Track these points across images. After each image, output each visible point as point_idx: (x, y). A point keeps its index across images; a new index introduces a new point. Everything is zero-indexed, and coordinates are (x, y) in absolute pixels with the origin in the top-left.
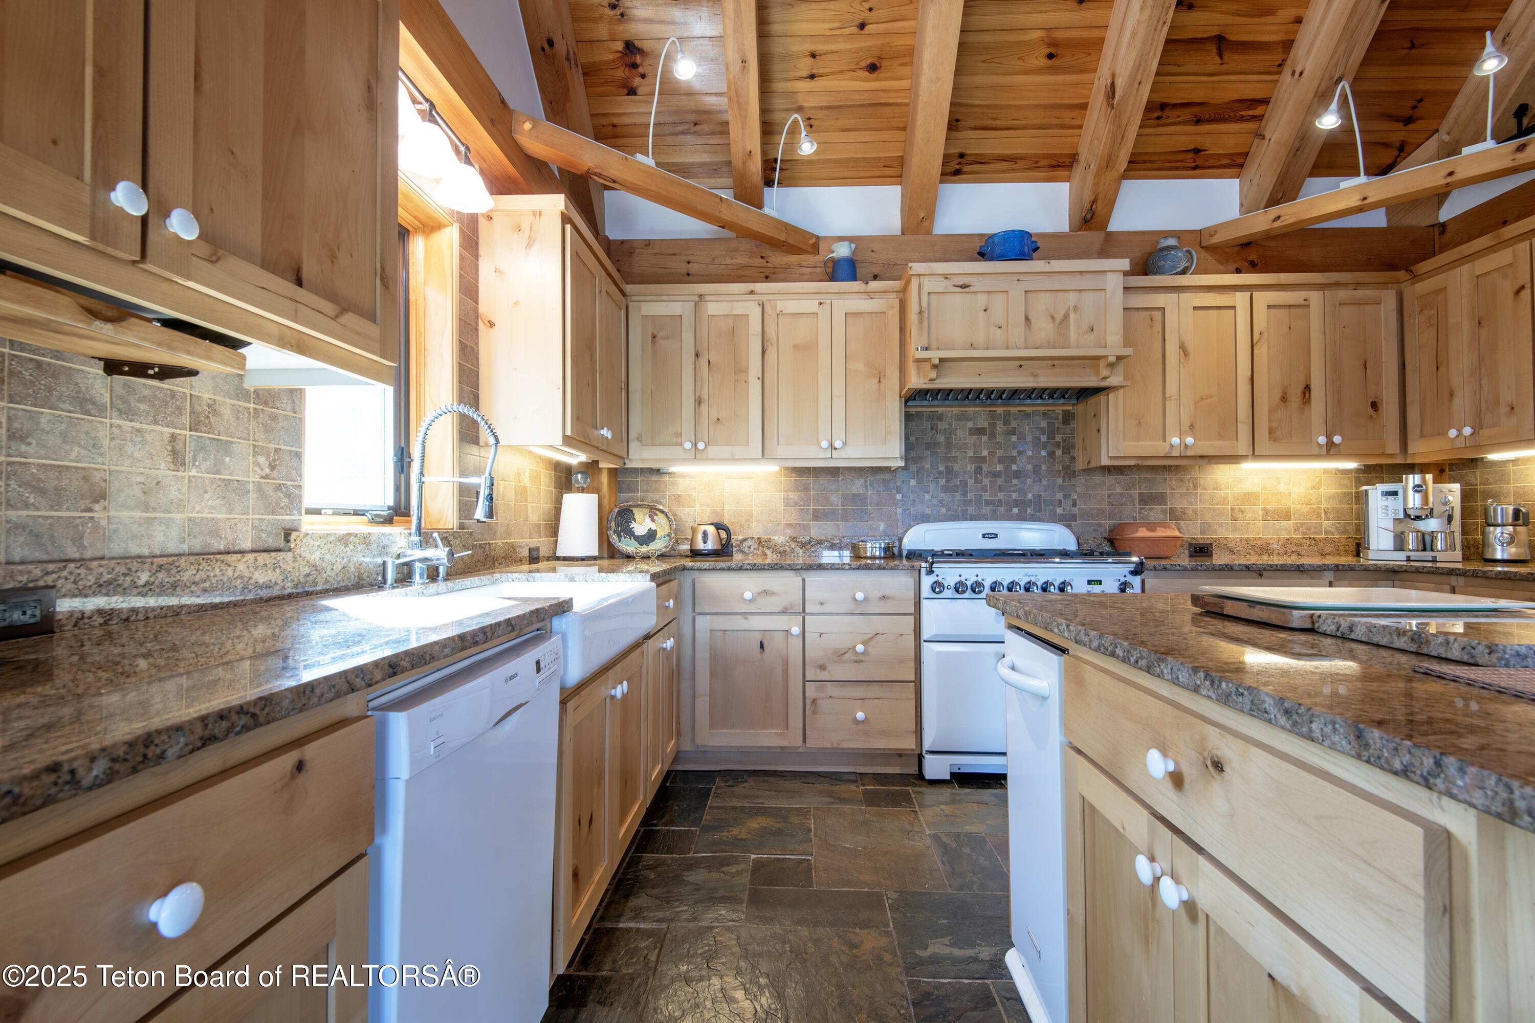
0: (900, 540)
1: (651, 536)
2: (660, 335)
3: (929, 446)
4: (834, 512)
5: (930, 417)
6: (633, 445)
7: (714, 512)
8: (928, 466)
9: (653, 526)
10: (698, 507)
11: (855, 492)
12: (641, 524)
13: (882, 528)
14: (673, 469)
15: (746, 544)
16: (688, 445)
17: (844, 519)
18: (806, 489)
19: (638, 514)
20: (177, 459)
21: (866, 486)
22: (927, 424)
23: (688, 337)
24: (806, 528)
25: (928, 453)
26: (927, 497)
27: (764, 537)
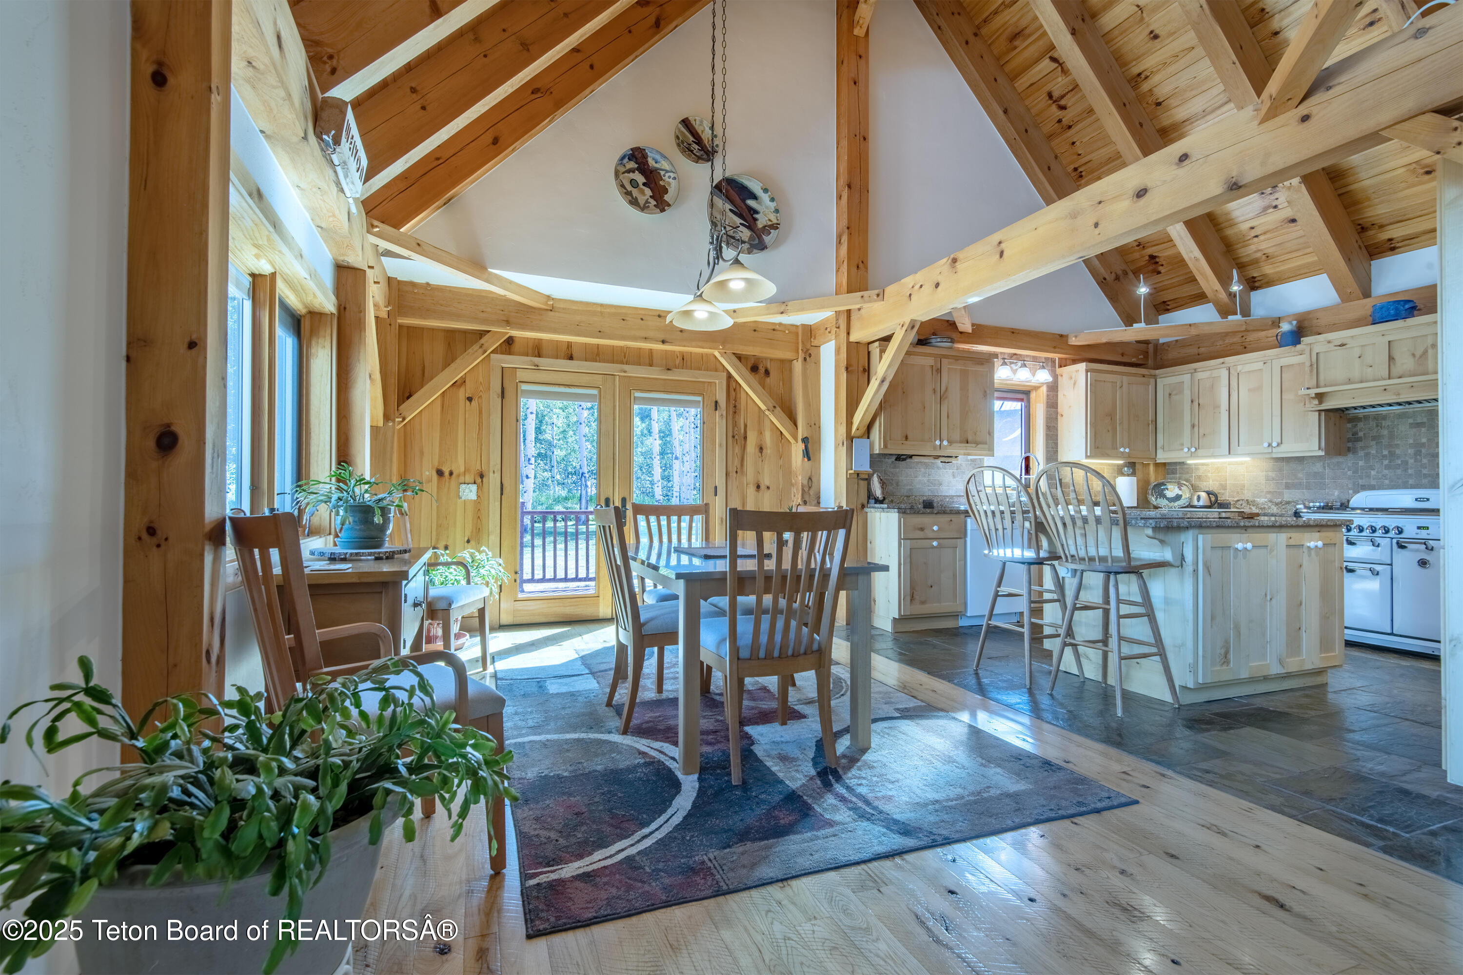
0: (1348, 501)
1: (1178, 497)
2: (1174, 392)
3: (1374, 438)
4: (1300, 484)
5: (1375, 418)
6: (1159, 451)
7: (1221, 485)
8: (1373, 452)
9: (1180, 493)
10: (1211, 482)
11: (1316, 470)
12: (1172, 491)
13: (1336, 493)
14: (1189, 462)
15: (1240, 503)
16: (1186, 450)
17: (1308, 487)
18: (1281, 470)
19: (1169, 486)
20: (954, 476)
21: (1324, 467)
22: (1372, 423)
23: (1187, 393)
24: (1281, 494)
25: (1374, 442)
26: (1373, 473)
27: (1251, 499)
